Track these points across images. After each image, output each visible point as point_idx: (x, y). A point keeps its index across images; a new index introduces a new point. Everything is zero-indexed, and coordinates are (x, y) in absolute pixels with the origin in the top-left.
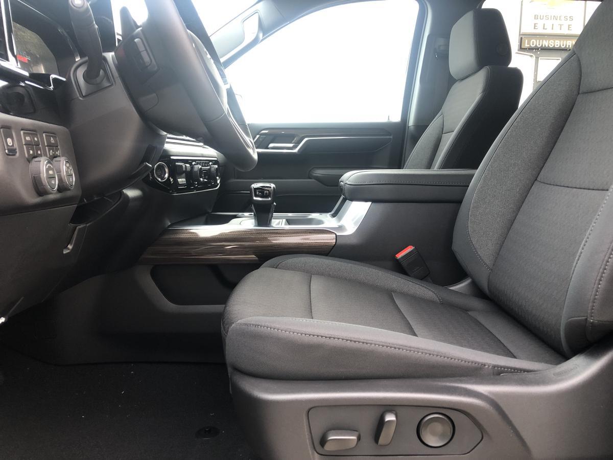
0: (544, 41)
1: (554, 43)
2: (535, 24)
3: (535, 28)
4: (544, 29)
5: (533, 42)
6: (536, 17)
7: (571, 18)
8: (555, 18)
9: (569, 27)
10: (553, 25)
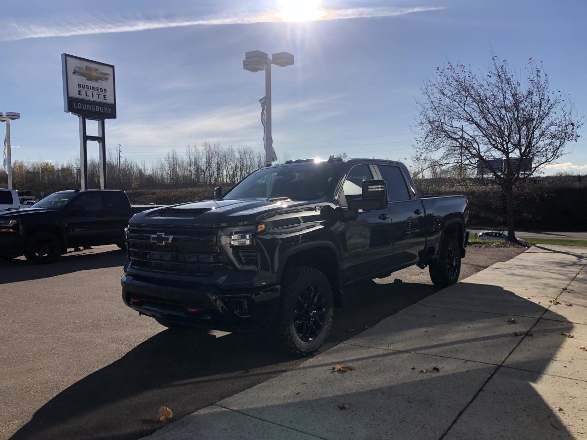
0: (88, 105)
1: (95, 108)
2: (79, 91)
3: (79, 94)
4: (86, 96)
5: (79, 105)
6: (79, 85)
7: (105, 91)
8: (94, 88)
9: (104, 97)
10: (93, 93)
